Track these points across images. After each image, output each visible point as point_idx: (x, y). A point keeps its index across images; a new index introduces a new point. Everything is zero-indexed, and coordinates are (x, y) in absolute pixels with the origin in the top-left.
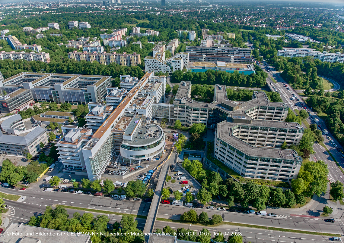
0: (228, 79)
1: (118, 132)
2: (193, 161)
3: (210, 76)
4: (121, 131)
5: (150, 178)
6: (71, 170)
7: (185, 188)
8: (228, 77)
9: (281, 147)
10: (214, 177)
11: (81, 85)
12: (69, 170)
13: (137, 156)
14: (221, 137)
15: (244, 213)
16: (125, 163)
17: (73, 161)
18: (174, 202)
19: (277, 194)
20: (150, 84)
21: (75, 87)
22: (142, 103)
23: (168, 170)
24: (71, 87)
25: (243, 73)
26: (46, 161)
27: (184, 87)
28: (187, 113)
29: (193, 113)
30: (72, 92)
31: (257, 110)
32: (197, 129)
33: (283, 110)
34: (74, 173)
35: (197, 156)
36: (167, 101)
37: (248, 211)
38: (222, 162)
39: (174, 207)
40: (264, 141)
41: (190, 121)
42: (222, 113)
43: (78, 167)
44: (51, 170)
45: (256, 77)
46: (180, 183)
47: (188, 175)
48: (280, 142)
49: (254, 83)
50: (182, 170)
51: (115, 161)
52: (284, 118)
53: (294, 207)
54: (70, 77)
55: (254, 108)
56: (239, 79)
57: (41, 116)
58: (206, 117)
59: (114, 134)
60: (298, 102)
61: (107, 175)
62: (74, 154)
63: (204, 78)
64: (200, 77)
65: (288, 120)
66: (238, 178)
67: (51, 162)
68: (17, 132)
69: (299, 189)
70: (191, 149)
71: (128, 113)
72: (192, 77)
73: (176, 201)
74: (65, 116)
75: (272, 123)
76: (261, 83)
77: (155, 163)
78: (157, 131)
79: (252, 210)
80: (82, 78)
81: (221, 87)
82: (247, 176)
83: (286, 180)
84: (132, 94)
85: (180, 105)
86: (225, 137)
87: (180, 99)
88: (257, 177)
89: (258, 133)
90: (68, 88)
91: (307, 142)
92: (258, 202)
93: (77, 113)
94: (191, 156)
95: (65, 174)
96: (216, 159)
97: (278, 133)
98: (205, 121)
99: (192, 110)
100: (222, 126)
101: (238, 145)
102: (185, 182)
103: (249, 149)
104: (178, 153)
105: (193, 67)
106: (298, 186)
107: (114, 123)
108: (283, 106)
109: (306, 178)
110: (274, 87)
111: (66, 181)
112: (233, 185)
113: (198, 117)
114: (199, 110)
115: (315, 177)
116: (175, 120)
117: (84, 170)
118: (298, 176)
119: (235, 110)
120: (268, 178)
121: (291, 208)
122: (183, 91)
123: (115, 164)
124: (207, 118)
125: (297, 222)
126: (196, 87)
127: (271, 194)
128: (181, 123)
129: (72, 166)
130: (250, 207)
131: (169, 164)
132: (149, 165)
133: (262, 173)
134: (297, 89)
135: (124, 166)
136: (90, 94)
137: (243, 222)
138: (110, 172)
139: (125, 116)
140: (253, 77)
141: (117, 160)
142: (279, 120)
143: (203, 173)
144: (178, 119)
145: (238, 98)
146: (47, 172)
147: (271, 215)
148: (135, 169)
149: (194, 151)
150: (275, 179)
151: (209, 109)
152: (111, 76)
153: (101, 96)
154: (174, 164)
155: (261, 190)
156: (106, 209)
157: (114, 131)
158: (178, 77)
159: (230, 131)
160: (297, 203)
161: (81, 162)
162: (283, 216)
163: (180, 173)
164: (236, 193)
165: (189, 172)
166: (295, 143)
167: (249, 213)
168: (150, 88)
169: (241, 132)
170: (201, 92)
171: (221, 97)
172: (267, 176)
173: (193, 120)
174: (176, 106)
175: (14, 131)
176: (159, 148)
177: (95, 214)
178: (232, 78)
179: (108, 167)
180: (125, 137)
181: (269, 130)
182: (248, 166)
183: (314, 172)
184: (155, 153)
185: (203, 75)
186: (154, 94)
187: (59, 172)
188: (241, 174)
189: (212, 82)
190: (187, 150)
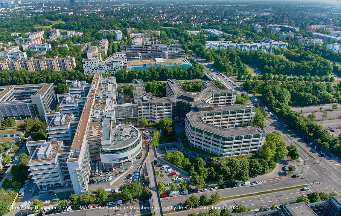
0: (171, 74)
1: (93, 139)
2: (174, 152)
3: (154, 73)
4: (97, 137)
5: (139, 177)
6: (48, 189)
7: (176, 178)
8: (170, 72)
9: (240, 126)
10: (200, 162)
11: (18, 97)
12: (45, 190)
13: (120, 159)
14: (195, 125)
15: (233, 187)
16: (107, 169)
17: (50, 179)
18: (171, 193)
19: (255, 165)
20: (102, 86)
21: (12, 100)
22: (104, 106)
23: (153, 166)
24: (7, 100)
25: (183, 67)
26: (12, 187)
27: (138, 85)
28: (151, 110)
29: (158, 109)
30: (12, 106)
31: (211, 98)
32: (166, 123)
33: (233, 94)
34: (53, 192)
35: (173, 148)
36: (121, 101)
37: (235, 185)
38: (200, 148)
39: (172, 199)
40: (226, 124)
41: (156, 117)
42: (184, 104)
43: (56, 184)
44: (22, 196)
45: (195, 69)
46: (169, 175)
47: (172, 166)
48: (239, 122)
49: (194, 75)
50: (166, 164)
51: (95, 169)
52: (234, 102)
53: (267, 173)
54: (4, 89)
55: (210, 96)
56: (181, 73)
58: (170, 111)
59: (89, 142)
60: (236, 87)
61: (92, 186)
62: (52, 171)
63: (149, 75)
64: (145, 75)
65: (238, 103)
66: (218, 159)
67: (18, 186)
69: (269, 157)
70: (166, 143)
71: (95, 118)
72: (137, 75)
73: (173, 192)
74: (11, 134)
75: (230, 107)
76: (200, 74)
77: (137, 162)
78: (132, 131)
79: (237, 183)
80: (17, 89)
81: (172, 81)
82: (225, 155)
83: (255, 152)
84: (90, 98)
85: (143, 102)
86: (198, 125)
87: (141, 97)
88: (233, 154)
89: (221, 117)
90: (4, 102)
91: (260, 118)
92: (244, 174)
93: (26, 128)
94: (168, 149)
95: (41, 196)
96: (193, 147)
97: (237, 114)
98: (170, 114)
99: (157, 106)
100: (191, 116)
101: (213, 130)
102: (174, 174)
103: (223, 132)
104: (156, 149)
105: (134, 66)
106: (268, 154)
108: (232, 91)
109: (272, 147)
110: (212, 77)
111: (47, 203)
112: (220, 165)
113: (162, 112)
114: (163, 105)
115: (277, 144)
116: (140, 118)
117: (63, 186)
118: (264, 147)
119: (195, 100)
120: (241, 153)
121: (265, 174)
122: (139, 89)
123: (97, 172)
124: (171, 111)
125: (274, 184)
126: (147, 84)
127: (251, 166)
128: (147, 120)
129: (49, 185)
130: (236, 181)
131: (151, 161)
132: (132, 166)
133: (237, 150)
134: (229, 76)
135: (107, 172)
136: (36, 105)
137: (235, 195)
138: (95, 182)
139: (93, 121)
140: (192, 70)
141: (97, 167)
142: (230, 104)
143: (187, 162)
144: (142, 116)
145: (188, 90)
146: (17, 199)
147: (253, 183)
148: (120, 173)
149: (168, 143)
150: (247, 153)
151: (172, 103)
152: (53, 83)
153: (48, 105)
154: (155, 159)
155: (243, 165)
157: (89, 138)
158: (122, 77)
159: (200, 119)
160: (270, 168)
161: (60, 178)
162: (262, 181)
163: (166, 167)
164: (224, 172)
165: (174, 165)
166: (251, 121)
167: (236, 186)
168: (104, 90)
169: (207, 119)
170: (153, 89)
171: (177, 90)
172: (241, 151)
173: (158, 115)
178: (174, 72)
179: (90, 177)
180: (103, 143)
181: (229, 113)
182: (225, 146)
183: (276, 141)
184: (136, 152)
185: (147, 72)
186: (112, 96)
187: (33, 195)
188: (219, 155)
189: (157, 78)
190: (162, 144)
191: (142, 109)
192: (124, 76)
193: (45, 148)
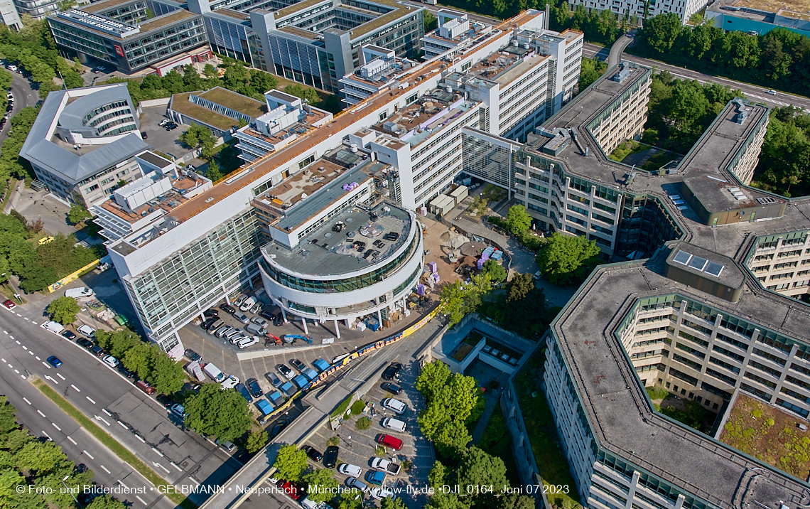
1: (267, 211)
3: (772, 56)
4: (278, 210)
7: (379, 463)
11: (341, 21)
16: (275, 311)
18: (305, 501)
20: (503, 57)
22: (419, 121)
23: (373, 375)
27: (609, 86)
28: (555, 189)
29: (571, 196)
30: (290, 43)
35: (505, 357)
41: (561, 220)
46: (378, 439)
50: (416, 392)
51: (250, 295)
57: (191, 100)
58: (611, 222)
59: (258, 214)
61: (204, 333)
64: (733, 53)
68: (78, 138)
71: (348, 149)
72: (707, 46)
73: (311, 504)
77: (355, 338)
78: (392, 236)
84: (406, 85)
85: (537, 154)
87: (555, 131)
94: (488, 349)
98: (609, 232)
99: (568, 183)
100: (613, 280)
103: (631, 416)
104: (450, 327)
105: (734, 10)
107: (272, 176)
111: (105, 316)
113: (584, 212)
114: (589, 191)
116: (521, 202)
119: (720, 223)
122: (593, 102)
123: (246, 306)
131: (393, 356)
132: (331, 341)
135: (262, 320)
136: (331, 57)
138: (215, 328)
139: (332, 157)
144: (526, 199)
146: (90, 271)
148: (283, 342)
149: (506, 331)
151: (626, 195)
152: (423, 7)
154: (405, 360)
156: (130, 443)
158: (656, 39)
159: (622, 311)
163: (397, 403)
171: (716, 153)
174: (523, 157)
175: (73, 134)
177: (96, 446)
180: (277, 234)
184: (360, 306)
185: (748, 44)
186: (481, 96)
187: (115, 281)
190: (487, 323)
191: (528, 174)
193: (151, 181)
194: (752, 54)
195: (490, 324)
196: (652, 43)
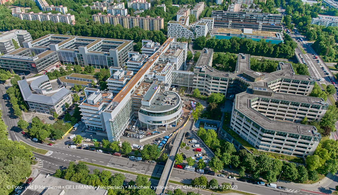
0: (253, 48)
1: (137, 98)
2: (209, 130)
3: (235, 44)
4: (140, 97)
5: (166, 143)
6: (93, 131)
7: (198, 155)
8: (253, 45)
9: (301, 122)
10: (227, 147)
11: (104, 48)
12: (90, 130)
13: (154, 122)
14: (238, 108)
15: (254, 184)
16: (143, 128)
17: (94, 123)
18: (187, 167)
19: (289, 169)
20: (171, 51)
21: (98, 50)
22: (161, 70)
23: (183, 137)
24: (94, 50)
25: (270, 41)
26: (70, 121)
27: (205, 54)
28: (207, 82)
29: (213, 83)
30: (95, 56)
31: (280, 82)
32: (215, 98)
33: (309, 83)
34: (96, 134)
35: (212, 126)
36: (187, 68)
37: (258, 183)
38: (238, 133)
39: (186, 172)
40: (284, 115)
41: (209, 91)
42: (243, 83)
43: (99, 128)
44: (75, 129)
45: (285, 46)
46: (194, 150)
47: (202, 143)
48: (301, 117)
49: (281, 53)
50: (196, 138)
51: (134, 125)
52: (308, 93)
53: (306, 183)
54: (94, 41)
55: (278, 80)
56: (265, 49)
57: (66, 78)
58: (225, 87)
59: (133, 99)
60: (327, 76)
61: (125, 138)
62: (96, 116)
63: (228, 45)
64: (224, 45)
65: (312, 95)
66: (252, 150)
67: (75, 122)
68: (44, 92)
69: (314, 166)
70: (207, 119)
71: (148, 79)
72: (216, 44)
73: (189, 167)
74: (88, 79)
75: (295, 97)
76: (289, 53)
77: (171, 129)
78: (175, 99)
79: (262, 181)
80: (105, 42)
81: (244, 56)
82: (261, 149)
83: (302, 155)
84: (152, 60)
85: (200, 73)
86: (242, 108)
87: (201, 67)
88: (272, 150)
89: (278, 107)
90: (91, 52)
91: (329, 120)
92: (270, 174)
93: (99, 76)
94: (207, 125)
95: (87, 134)
96: (231, 130)
97: (300, 107)
98: (225, 91)
99: (212, 79)
100: (241, 97)
101: (256, 118)
102: (199, 150)
103: (267, 122)
104: (194, 122)
105: (218, 34)
106: (313, 163)
107: (134, 88)
108: (309, 79)
109: (323, 156)
110: (302, 59)
111: (88, 140)
112: (246, 157)
113: (217, 86)
114: (219, 80)
115: (332, 155)
116: (194, 89)
117: (104, 131)
118: (314, 153)
119: (256, 81)
120: (282, 152)
121: (302, 183)
122: (204, 59)
123: (133, 128)
124: (227, 88)
126: (219, 55)
127: (284, 168)
128: (199, 92)
129: (94, 127)
130: (260, 179)
131: (184, 131)
132: (165, 131)
133: (277, 147)
134: (328, 61)
135: (141, 131)
136: (112, 58)
137: (252, 192)
138: (129, 135)
139: (145, 81)
140: (281, 47)
141: (135, 124)
142: (303, 94)
143: (217, 143)
144: (197, 87)
145: (262, 69)
146: (71, 131)
147: (280, 188)
148: (152, 134)
149: (210, 120)
150: (290, 154)
151: (229, 79)
152: (133, 41)
153: (123, 60)
154: (189, 131)
155: (274, 163)
156: (123, 169)
157: (133, 96)
158: (200, 44)
159: (249, 103)
160: (309, 179)
161: (101, 123)
162: (293, 190)
163: (194, 141)
164: (248, 165)
165: (203, 141)
166: (317, 120)
167: (259, 184)
168: (171, 54)
169: (261, 104)
170: (223, 60)
171: (244, 66)
172: (282, 150)
173: (212, 89)
174: (196, 74)
175: (42, 91)
176: (176, 116)
177: (113, 172)
178: (257, 47)
179: (126, 130)
180: (143, 103)
181: (290, 104)
182: (263, 139)
183: (332, 151)
184: (172, 119)
185: (227, 42)
186: (174, 61)
187: (82, 132)
188: (255, 146)
189: (236, 50)
190: (203, 119)
191: (198, 79)
192: (202, 43)
193: (96, 95)
194: (229, 44)
195: (204, 119)
196: (199, 45)
